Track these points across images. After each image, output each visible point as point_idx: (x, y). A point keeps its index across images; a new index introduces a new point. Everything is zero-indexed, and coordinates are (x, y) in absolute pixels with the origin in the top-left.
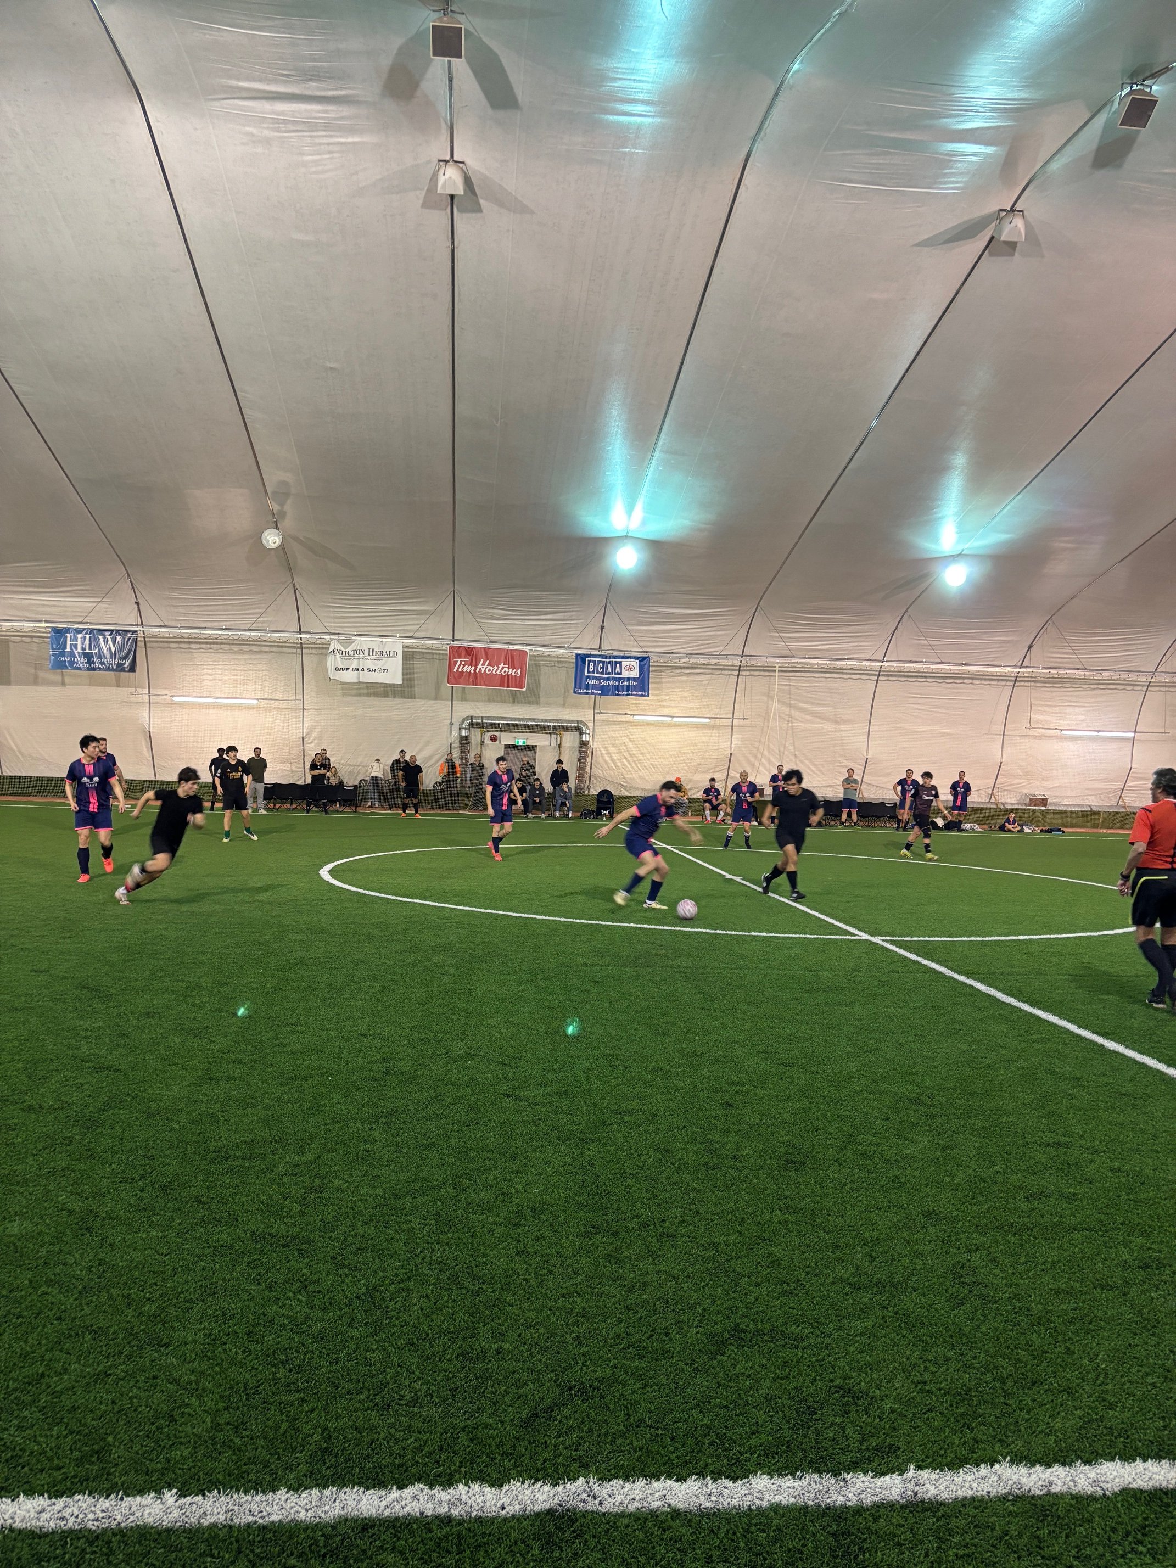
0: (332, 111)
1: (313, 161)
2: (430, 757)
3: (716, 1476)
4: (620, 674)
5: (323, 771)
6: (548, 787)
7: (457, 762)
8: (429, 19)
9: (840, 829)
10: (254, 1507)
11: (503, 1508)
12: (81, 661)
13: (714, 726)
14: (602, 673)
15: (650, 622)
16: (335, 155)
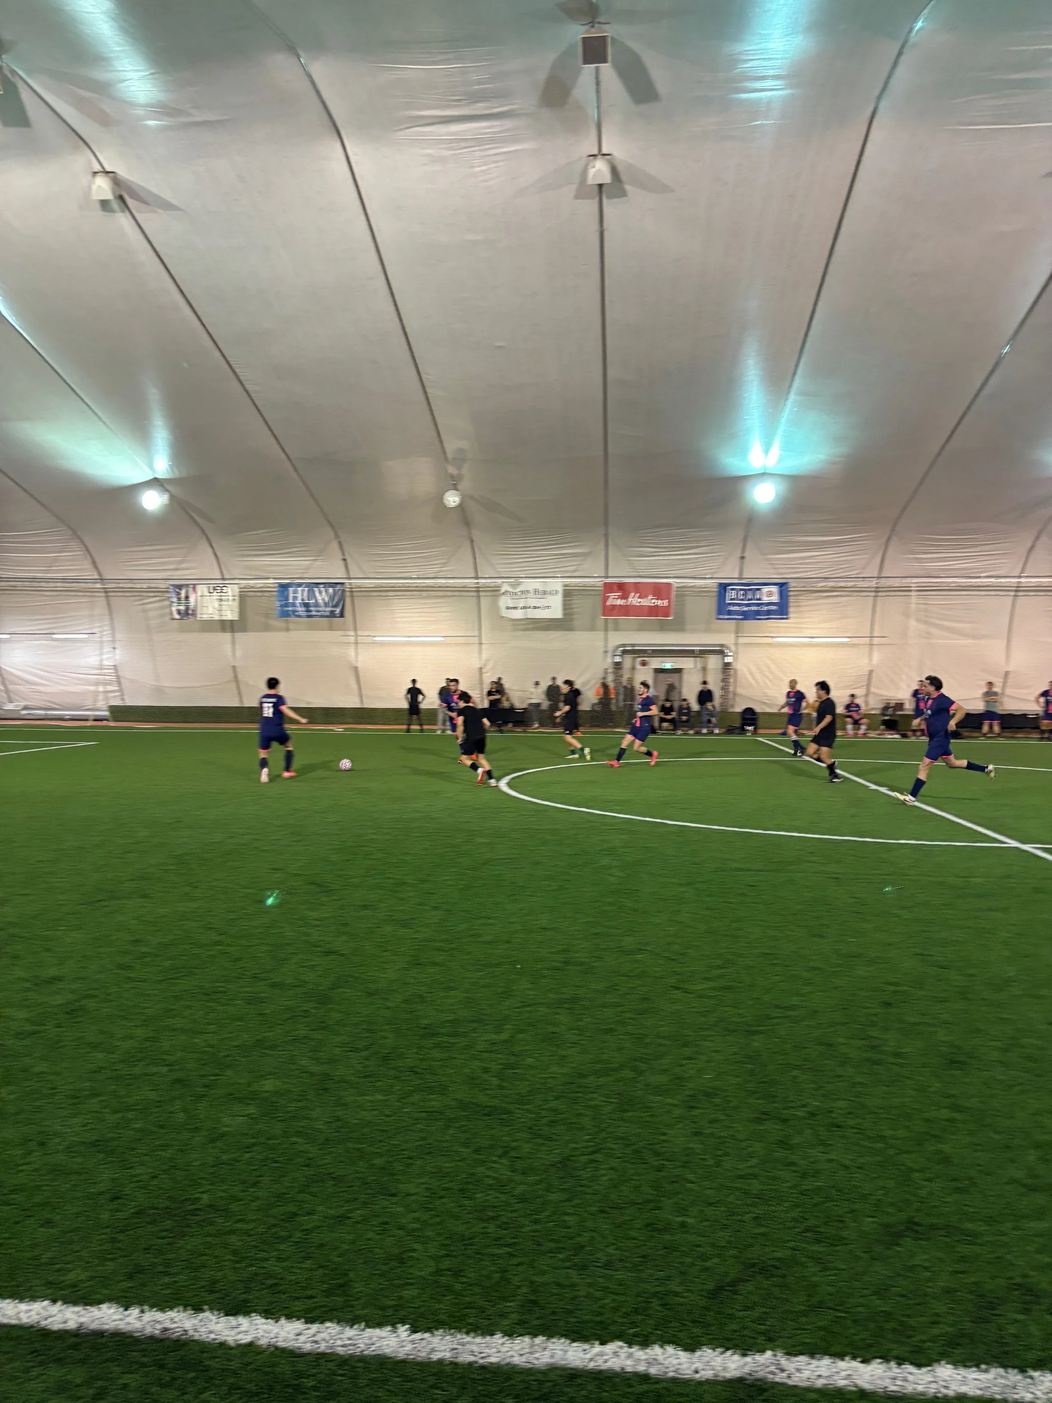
0: (494, 126)
1: (483, 171)
2: (588, 681)
3: (900, 1362)
4: (759, 599)
5: (498, 697)
6: (695, 707)
7: (611, 685)
8: (577, 32)
9: (982, 741)
10: (475, 1348)
11: (697, 1372)
12: (301, 609)
13: (854, 645)
14: (742, 600)
15: (789, 550)
16: (500, 164)
